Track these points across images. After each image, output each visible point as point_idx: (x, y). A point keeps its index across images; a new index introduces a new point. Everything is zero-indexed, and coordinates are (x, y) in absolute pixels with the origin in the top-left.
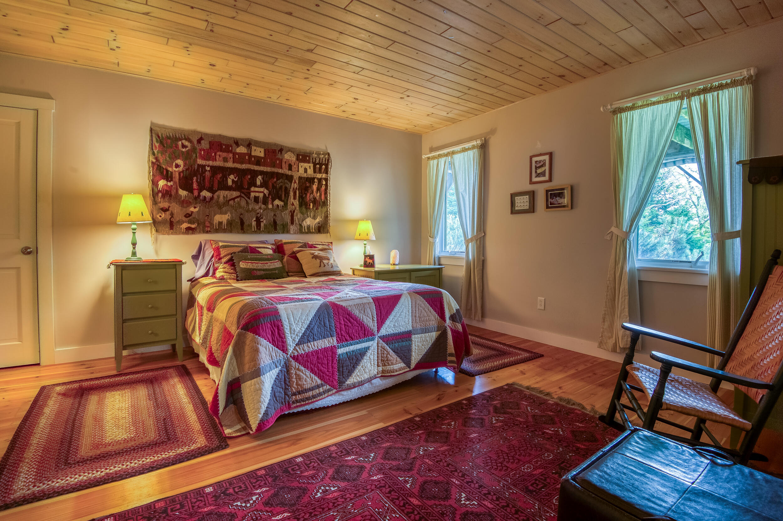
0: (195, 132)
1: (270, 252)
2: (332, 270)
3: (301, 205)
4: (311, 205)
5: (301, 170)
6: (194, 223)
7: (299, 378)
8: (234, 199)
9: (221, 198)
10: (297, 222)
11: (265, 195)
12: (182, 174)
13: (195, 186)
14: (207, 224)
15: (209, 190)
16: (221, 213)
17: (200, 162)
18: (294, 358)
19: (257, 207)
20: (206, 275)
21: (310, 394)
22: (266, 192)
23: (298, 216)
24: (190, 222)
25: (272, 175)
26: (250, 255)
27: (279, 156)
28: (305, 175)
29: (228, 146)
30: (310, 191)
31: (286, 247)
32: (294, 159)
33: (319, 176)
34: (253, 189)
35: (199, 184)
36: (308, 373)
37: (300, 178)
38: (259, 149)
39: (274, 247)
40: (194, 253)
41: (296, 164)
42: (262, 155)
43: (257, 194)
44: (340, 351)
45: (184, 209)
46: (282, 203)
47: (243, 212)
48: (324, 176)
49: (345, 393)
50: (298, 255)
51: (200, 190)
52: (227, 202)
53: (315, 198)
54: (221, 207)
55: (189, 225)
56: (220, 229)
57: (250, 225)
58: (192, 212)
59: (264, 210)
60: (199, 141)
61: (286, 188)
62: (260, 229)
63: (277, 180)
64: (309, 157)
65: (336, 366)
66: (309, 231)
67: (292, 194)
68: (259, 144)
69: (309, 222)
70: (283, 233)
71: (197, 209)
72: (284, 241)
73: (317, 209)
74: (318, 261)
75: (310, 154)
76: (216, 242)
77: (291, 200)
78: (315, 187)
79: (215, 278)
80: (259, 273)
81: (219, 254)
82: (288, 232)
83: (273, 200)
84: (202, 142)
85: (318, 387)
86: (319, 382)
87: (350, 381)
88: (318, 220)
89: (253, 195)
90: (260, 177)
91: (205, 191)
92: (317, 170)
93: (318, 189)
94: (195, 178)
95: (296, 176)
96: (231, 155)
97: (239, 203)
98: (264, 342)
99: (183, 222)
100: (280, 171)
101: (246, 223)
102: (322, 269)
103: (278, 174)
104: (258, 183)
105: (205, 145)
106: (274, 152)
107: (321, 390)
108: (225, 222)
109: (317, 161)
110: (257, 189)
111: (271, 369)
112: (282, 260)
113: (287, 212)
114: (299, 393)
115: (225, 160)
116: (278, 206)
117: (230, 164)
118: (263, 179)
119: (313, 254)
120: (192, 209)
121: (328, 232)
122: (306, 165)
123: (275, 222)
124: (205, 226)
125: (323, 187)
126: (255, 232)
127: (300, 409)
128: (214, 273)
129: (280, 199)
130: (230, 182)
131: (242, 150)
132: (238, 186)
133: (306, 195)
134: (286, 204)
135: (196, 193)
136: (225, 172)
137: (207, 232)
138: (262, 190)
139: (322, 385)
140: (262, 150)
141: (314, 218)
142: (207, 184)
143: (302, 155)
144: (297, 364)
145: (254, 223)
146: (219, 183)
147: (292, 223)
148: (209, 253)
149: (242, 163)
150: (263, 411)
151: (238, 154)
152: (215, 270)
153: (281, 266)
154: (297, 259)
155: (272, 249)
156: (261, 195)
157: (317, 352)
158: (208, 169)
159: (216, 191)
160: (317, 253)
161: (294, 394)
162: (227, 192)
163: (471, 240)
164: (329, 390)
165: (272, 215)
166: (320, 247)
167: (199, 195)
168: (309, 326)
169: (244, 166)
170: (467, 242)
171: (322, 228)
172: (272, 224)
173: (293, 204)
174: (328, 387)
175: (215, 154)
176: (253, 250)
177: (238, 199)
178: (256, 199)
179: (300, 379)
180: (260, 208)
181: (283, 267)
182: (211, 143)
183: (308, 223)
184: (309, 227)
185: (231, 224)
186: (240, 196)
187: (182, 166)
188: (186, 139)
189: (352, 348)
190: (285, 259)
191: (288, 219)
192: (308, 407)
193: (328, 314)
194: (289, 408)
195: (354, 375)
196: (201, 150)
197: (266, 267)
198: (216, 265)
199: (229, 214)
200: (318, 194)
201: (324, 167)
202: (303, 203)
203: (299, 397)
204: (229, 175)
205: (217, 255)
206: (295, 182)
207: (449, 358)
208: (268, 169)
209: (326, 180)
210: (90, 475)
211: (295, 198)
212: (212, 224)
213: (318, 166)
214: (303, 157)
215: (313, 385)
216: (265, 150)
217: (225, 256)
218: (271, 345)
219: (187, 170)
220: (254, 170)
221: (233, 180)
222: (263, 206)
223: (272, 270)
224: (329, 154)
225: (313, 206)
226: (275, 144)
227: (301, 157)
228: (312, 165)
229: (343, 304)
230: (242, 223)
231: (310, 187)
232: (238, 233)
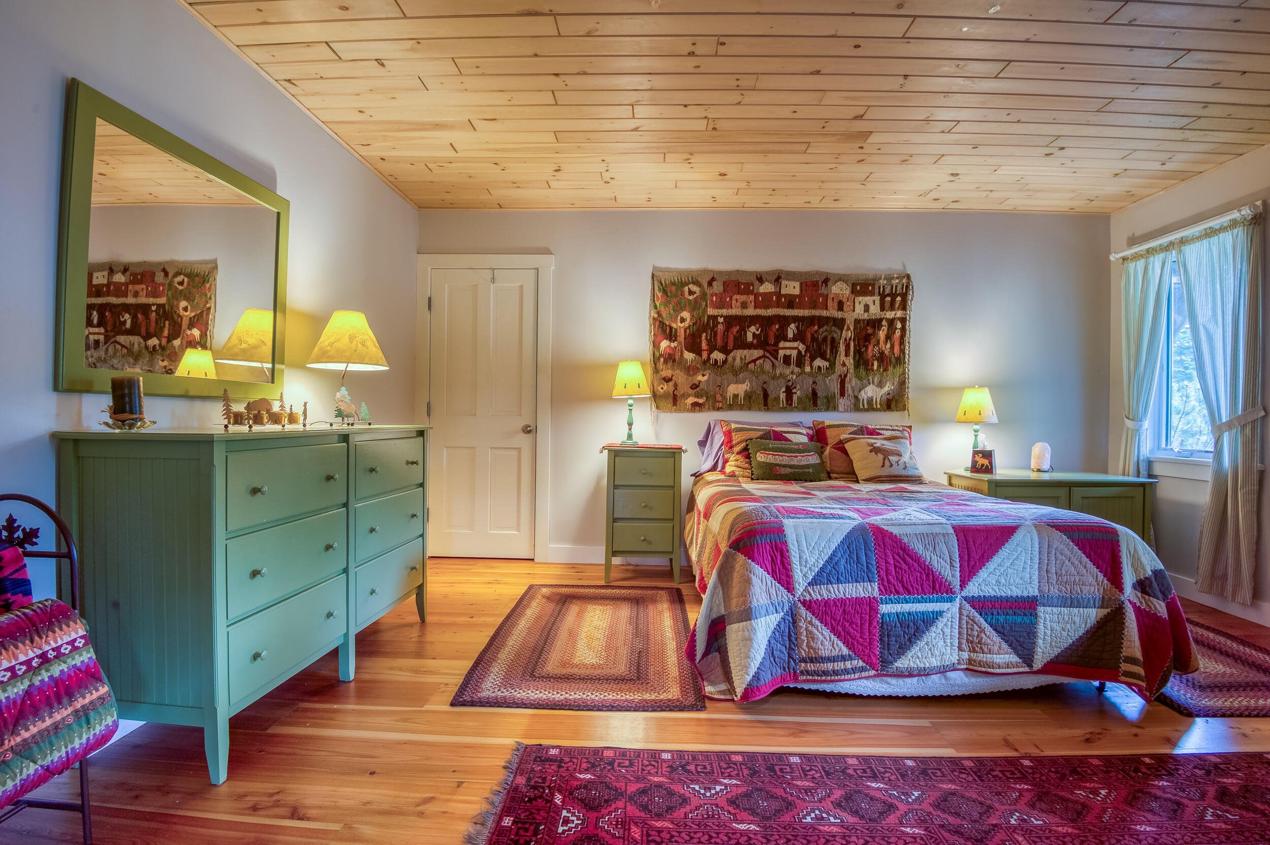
0: (705, 271)
1: (805, 439)
2: (904, 473)
3: (857, 365)
4: (876, 363)
5: (859, 309)
6: (701, 397)
7: (811, 636)
8: (754, 361)
9: (738, 361)
10: (850, 392)
11: (800, 352)
12: (688, 331)
13: (704, 345)
14: (719, 398)
15: (720, 351)
16: (737, 382)
17: (711, 311)
18: (804, 603)
19: (787, 371)
20: (714, 468)
21: (830, 666)
22: (802, 347)
23: (852, 383)
24: (697, 395)
25: (812, 320)
26: (772, 444)
27: (823, 290)
28: (866, 316)
29: (748, 285)
30: (873, 341)
31: (829, 433)
32: (847, 292)
33: (890, 315)
34: (782, 344)
35: (709, 342)
36: (827, 632)
37: (857, 321)
38: (792, 284)
39: (811, 432)
40: (701, 438)
41: (851, 300)
42: (797, 292)
43: (788, 352)
44: (885, 609)
45: (690, 378)
46: (827, 364)
47: (767, 379)
48: (899, 314)
49: (893, 681)
50: (847, 446)
51: (711, 352)
52: (745, 366)
53: (882, 353)
54: (737, 374)
55: (696, 400)
56: (734, 405)
57: (777, 399)
58: (700, 382)
59: (799, 375)
60: (710, 284)
61: (833, 339)
62: (791, 404)
63: (819, 328)
64: (873, 285)
65: (877, 632)
66: (871, 407)
67: (842, 348)
68: (791, 276)
69: (871, 392)
70: (827, 410)
71: (706, 378)
72: (827, 423)
73: (885, 370)
74: (881, 456)
75: (876, 279)
76: (728, 423)
77: (842, 357)
78: (882, 334)
79: (724, 473)
80: (783, 471)
81: (730, 441)
82: (835, 409)
83: (813, 359)
84: (714, 283)
85: (843, 658)
86: (845, 651)
87: (903, 663)
88: (886, 389)
89: (781, 353)
90: (793, 326)
91: (716, 352)
92: (887, 305)
93: (888, 337)
94: (704, 335)
95: (850, 318)
96: (752, 297)
97: (761, 366)
98: (758, 570)
99: (689, 396)
100: (824, 313)
101: (772, 396)
102: (886, 471)
103: (820, 318)
104: (790, 335)
105: (718, 287)
106: (815, 285)
107: (848, 665)
108: (742, 394)
109: (887, 291)
110: (788, 344)
111: (767, 613)
112: (822, 453)
113: (834, 377)
114: (812, 660)
115: (744, 305)
116: (819, 368)
117: (751, 311)
118: (797, 328)
119: (872, 445)
120: (700, 378)
121: (904, 408)
122: (868, 300)
123: (814, 393)
124: (715, 401)
125: (898, 333)
126: (784, 409)
127: (814, 687)
128: (723, 467)
129: (824, 358)
130: (750, 338)
131: (767, 288)
132: (761, 343)
133: (867, 347)
134: (832, 365)
135: (705, 355)
136: (743, 322)
137: (718, 409)
138: (795, 344)
139: (850, 658)
140: (797, 284)
141: (880, 385)
142: (719, 342)
143: (860, 284)
144: (809, 615)
145: (783, 396)
146: (735, 338)
147: (842, 394)
148: (719, 438)
149: (766, 307)
150: (753, 670)
151: (761, 294)
152: (726, 461)
153: (819, 461)
154: (845, 452)
155: (808, 435)
156: (794, 353)
157: (843, 602)
158: (721, 320)
159: (731, 351)
160: (879, 443)
161: (804, 660)
162: (745, 352)
163: (1229, 425)
164: (862, 669)
165: (811, 383)
166: (888, 434)
167: (709, 358)
168: (831, 558)
169: (770, 312)
170: (1218, 429)
171: (893, 403)
172: (810, 396)
173: (844, 365)
174: (861, 663)
175: (731, 299)
176: (779, 436)
177: (761, 361)
178: (787, 360)
179: (813, 638)
180: (792, 373)
181: (823, 462)
182: (726, 284)
183: (870, 394)
184: (870, 401)
185: (750, 397)
186: (764, 356)
187: (688, 320)
188: (694, 283)
189: (907, 607)
190: (827, 452)
191: (835, 388)
192: (828, 687)
193: (866, 543)
194: (796, 679)
195: (910, 654)
196: (712, 296)
197: (795, 462)
198: (726, 456)
199: (747, 382)
200: (888, 346)
201: (899, 299)
202: (862, 362)
203: (811, 667)
204: (749, 327)
205: (729, 443)
206: (848, 329)
207: (1124, 667)
208: (806, 313)
209: (903, 320)
210: (550, 695)
211: (847, 355)
212: (724, 398)
213: (888, 299)
214: (862, 287)
215: (835, 653)
216: (801, 284)
217: (738, 443)
218: (769, 578)
219: (694, 324)
220: (785, 317)
221: (754, 334)
222: (797, 370)
223: (803, 467)
224: (908, 277)
225: (879, 366)
226: (818, 273)
227: (858, 288)
228: (877, 298)
229: (895, 530)
230: (766, 395)
231: (874, 334)
232: (760, 410)
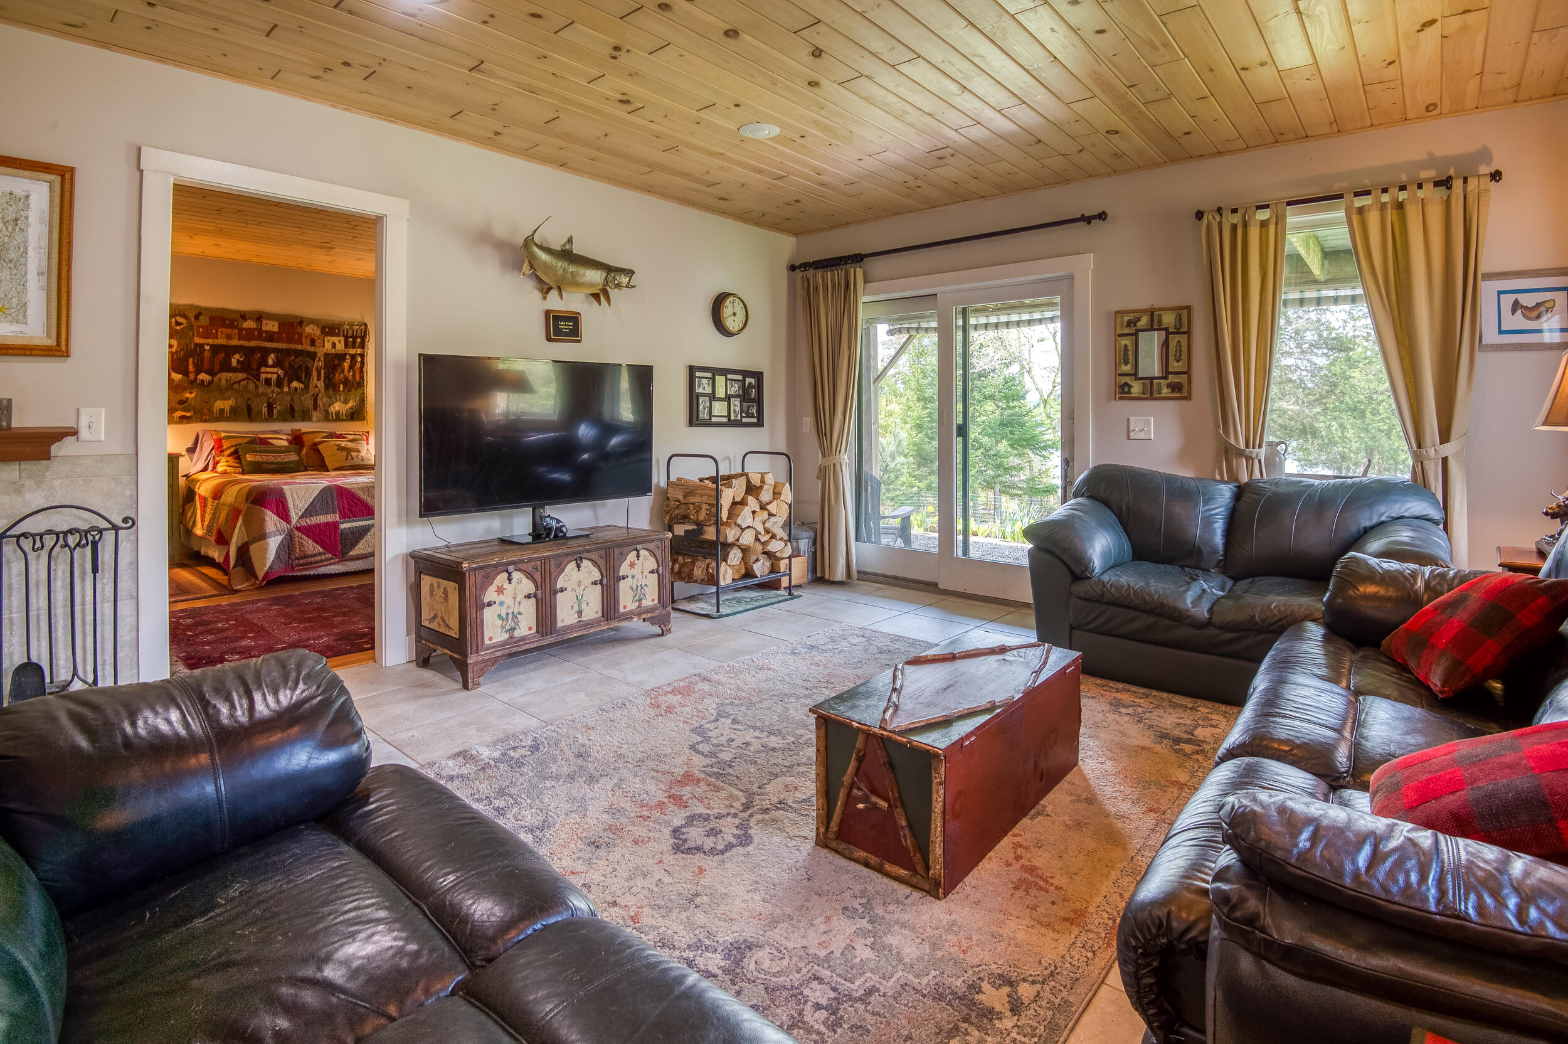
0: (192, 307)
1: (286, 443)
2: (362, 463)
3: (327, 387)
4: (341, 386)
5: (328, 346)
6: (189, 411)
7: (301, 544)
8: (239, 382)
9: (223, 381)
10: (322, 407)
11: (279, 376)
12: (175, 357)
13: (191, 368)
14: (205, 411)
15: (207, 373)
16: (223, 399)
17: (197, 340)
18: (297, 528)
19: (269, 390)
20: (205, 469)
21: (313, 559)
22: (280, 372)
23: (323, 400)
24: (185, 410)
25: (289, 352)
26: (258, 447)
27: (298, 329)
28: (333, 351)
29: (232, 321)
30: (339, 370)
31: (305, 438)
32: (318, 332)
33: (352, 351)
34: (263, 369)
35: (196, 366)
36: (310, 541)
37: (326, 355)
38: (271, 323)
39: (289, 437)
40: (190, 445)
41: (321, 338)
42: (276, 329)
43: (269, 376)
44: (342, 526)
45: (178, 395)
46: (302, 386)
47: (250, 397)
48: (359, 351)
49: (348, 563)
50: (320, 447)
51: (198, 373)
52: (230, 386)
53: (346, 379)
54: (222, 393)
55: (184, 413)
56: (221, 417)
57: (260, 412)
58: (187, 398)
59: (278, 394)
60: (197, 317)
61: (307, 367)
62: (272, 417)
63: (296, 358)
64: (339, 329)
65: (339, 538)
66: (338, 418)
67: (315, 374)
68: (271, 316)
69: (337, 407)
70: (303, 420)
71: (193, 395)
72: (304, 430)
73: (349, 391)
74: (345, 453)
75: (341, 324)
76: (217, 432)
77: (314, 380)
78: (346, 365)
79: (216, 472)
80: (269, 467)
81: (221, 446)
82: (310, 419)
83: (290, 382)
84: (201, 317)
85: (320, 554)
86: (321, 550)
87: (353, 553)
88: (350, 405)
89: (263, 376)
90: (272, 355)
91: (202, 374)
92: (350, 344)
93: (351, 367)
94: (191, 359)
95: (321, 352)
96: (236, 331)
97: (246, 388)
98: (269, 513)
99: (177, 410)
100: (299, 347)
101: (254, 410)
102: (349, 463)
103: (296, 350)
104: (270, 362)
105: (204, 320)
106: (292, 325)
107: (323, 557)
108: (227, 409)
109: (350, 334)
110: (269, 370)
111: (275, 536)
112: (300, 452)
113: (309, 395)
114: (302, 558)
115: (229, 337)
116: (296, 388)
117: (235, 342)
118: (276, 357)
119: (339, 445)
120: (188, 395)
121: (364, 419)
122: (335, 339)
123: (292, 408)
124: (203, 414)
125: (358, 365)
126: (266, 420)
127: (303, 573)
128: (214, 468)
129: (300, 381)
130: (234, 363)
131: (250, 324)
132: (244, 367)
133: (334, 374)
134: (307, 387)
135: (192, 376)
136: (230, 350)
137: (206, 421)
138: (275, 370)
139: (324, 554)
140: (276, 324)
141: (346, 402)
142: (206, 366)
143: (329, 328)
144: (300, 534)
145: (265, 410)
146: (221, 363)
147: (315, 407)
148: (208, 445)
149: (250, 340)
150: (268, 565)
151: (245, 329)
152: (216, 463)
153: (297, 459)
154: (318, 451)
155: (287, 440)
156: (274, 377)
157: (319, 525)
158: (207, 348)
159: (216, 374)
160: (343, 444)
161: (297, 559)
162: (231, 374)
164: (331, 559)
165: (289, 399)
166: (351, 437)
167: (196, 379)
168: (312, 503)
169: (253, 344)
171: (357, 414)
172: (289, 409)
173: (316, 386)
174: (330, 556)
175: (217, 331)
176: (264, 442)
177: (245, 382)
178: (268, 382)
179: (303, 546)
180: (273, 392)
181: (301, 460)
182: (211, 319)
183: (337, 409)
184: (337, 413)
185: (235, 411)
186: (247, 379)
187: (176, 346)
188: (181, 316)
189: (355, 524)
190: (304, 452)
191: (309, 403)
192: (312, 572)
193: (331, 494)
194: (293, 570)
195: (357, 548)
196: (199, 327)
197: (279, 460)
198: (217, 459)
199: (233, 399)
200: (351, 374)
201: (359, 340)
202: (330, 385)
203: (302, 561)
204: (233, 354)
205: (219, 447)
206: (319, 360)
208: (284, 346)
209: (362, 356)
211: (319, 379)
212: (211, 411)
213: (351, 340)
214: (330, 329)
215: (316, 552)
216: (279, 324)
217: (228, 448)
218: (276, 517)
219: (181, 350)
220: (265, 348)
221: (238, 360)
222: (277, 389)
223: (286, 463)
224: (366, 325)
225: (344, 388)
226: (293, 316)
227: (326, 330)
228: (342, 339)
230: (249, 409)
231: (340, 365)
232: (245, 421)
